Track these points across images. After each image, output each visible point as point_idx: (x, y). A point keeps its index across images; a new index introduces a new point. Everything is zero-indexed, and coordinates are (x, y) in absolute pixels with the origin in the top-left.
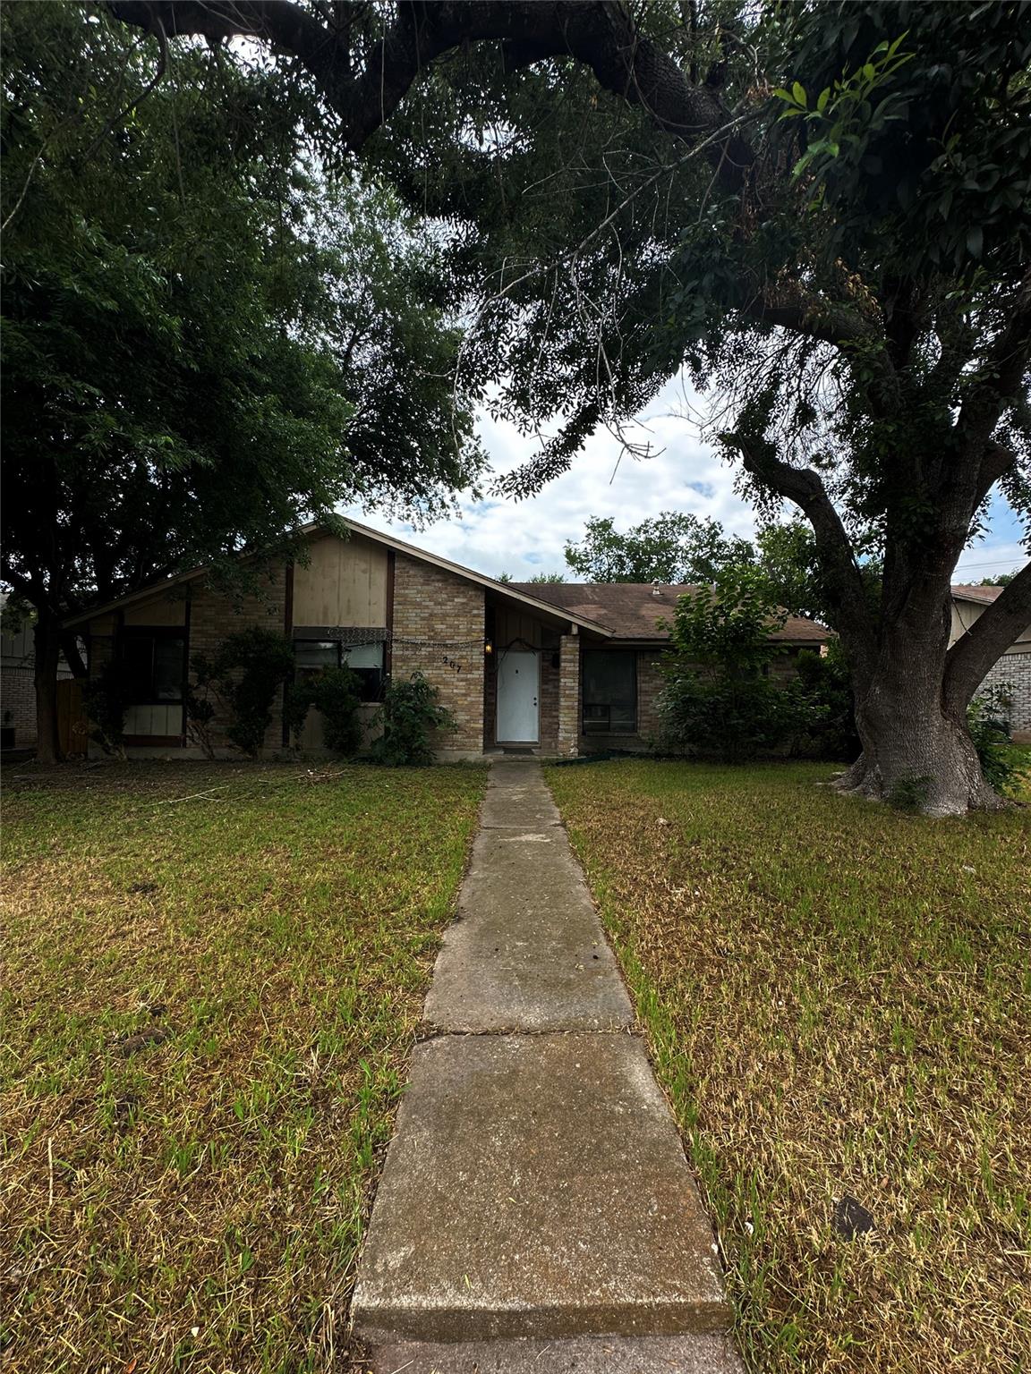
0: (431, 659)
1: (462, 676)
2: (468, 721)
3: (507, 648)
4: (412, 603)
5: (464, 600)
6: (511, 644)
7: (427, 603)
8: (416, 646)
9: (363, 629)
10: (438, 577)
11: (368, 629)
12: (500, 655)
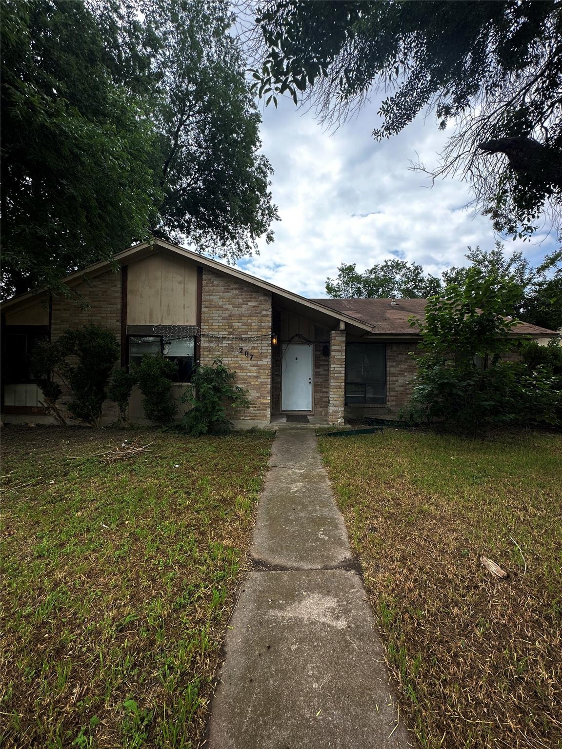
0: (230, 349)
1: (255, 362)
2: (258, 398)
3: (290, 341)
4: (215, 306)
5: (256, 304)
6: (292, 338)
7: (227, 307)
8: (219, 340)
9: (179, 327)
10: (236, 286)
11: (183, 327)
12: (284, 346)
